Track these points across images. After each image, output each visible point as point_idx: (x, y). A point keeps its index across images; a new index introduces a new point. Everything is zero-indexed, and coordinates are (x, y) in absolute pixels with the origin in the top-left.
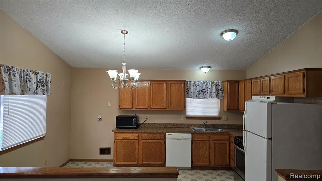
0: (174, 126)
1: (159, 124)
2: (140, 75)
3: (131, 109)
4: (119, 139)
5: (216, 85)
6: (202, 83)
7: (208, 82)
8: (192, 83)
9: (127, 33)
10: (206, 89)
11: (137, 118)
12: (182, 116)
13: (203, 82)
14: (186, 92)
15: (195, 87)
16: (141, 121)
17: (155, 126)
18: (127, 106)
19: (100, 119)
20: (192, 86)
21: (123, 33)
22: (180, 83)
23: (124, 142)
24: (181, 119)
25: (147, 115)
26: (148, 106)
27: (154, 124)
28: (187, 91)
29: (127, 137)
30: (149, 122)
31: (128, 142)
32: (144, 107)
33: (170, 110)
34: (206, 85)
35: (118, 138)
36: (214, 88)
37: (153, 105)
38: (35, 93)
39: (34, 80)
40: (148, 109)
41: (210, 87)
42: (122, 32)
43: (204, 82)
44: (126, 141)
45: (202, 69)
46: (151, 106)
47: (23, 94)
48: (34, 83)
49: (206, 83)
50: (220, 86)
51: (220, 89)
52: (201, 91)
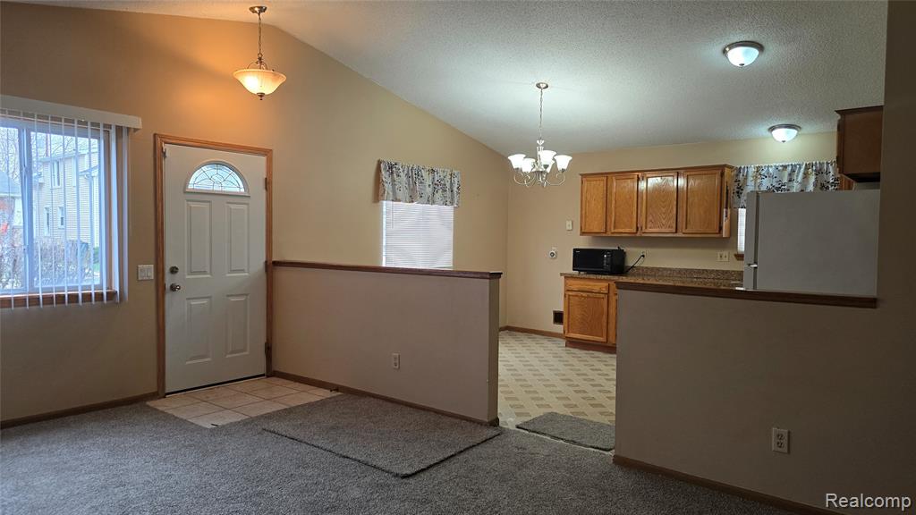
0: (704, 276)
1: (670, 269)
2: (570, 161)
3: (604, 235)
4: (572, 291)
5: (819, 172)
6: (780, 168)
7: (795, 166)
8: (752, 170)
9: (547, 87)
10: (791, 184)
11: (621, 255)
12: (725, 253)
13: (782, 166)
14: (736, 194)
15: (759, 181)
16: (630, 262)
17: (660, 273)
18: (597, 226)
19: (552, 254)
20: (750, 178)
21: (540, 87)
22: (710, 172)
23: (582, 296)
24: (724, 259)
25: (644, 250)
26: (637, 228)
27: (658, 269)
28: (738, 192)
29: (587, 288)
30: (647, 263)
31: (588, 297)
32: (627, 230)
33: (687, 235)
34: (790, 175)
35: (572, 288)
36: (812, 179)
37: (649, 226)
38: (431, 201)
39: (428, 181)
40: (638, 235)
41: (800, 179)
42: (538, 86)
43: (785, 167)
44: (584, 294)
45: (774, 132)
46: (644, 228)
47: (413, 202)
48: (429, 185)
49: (790, 168)
50: (831, 174)
51: (831, 181)
52: (778, 189)
